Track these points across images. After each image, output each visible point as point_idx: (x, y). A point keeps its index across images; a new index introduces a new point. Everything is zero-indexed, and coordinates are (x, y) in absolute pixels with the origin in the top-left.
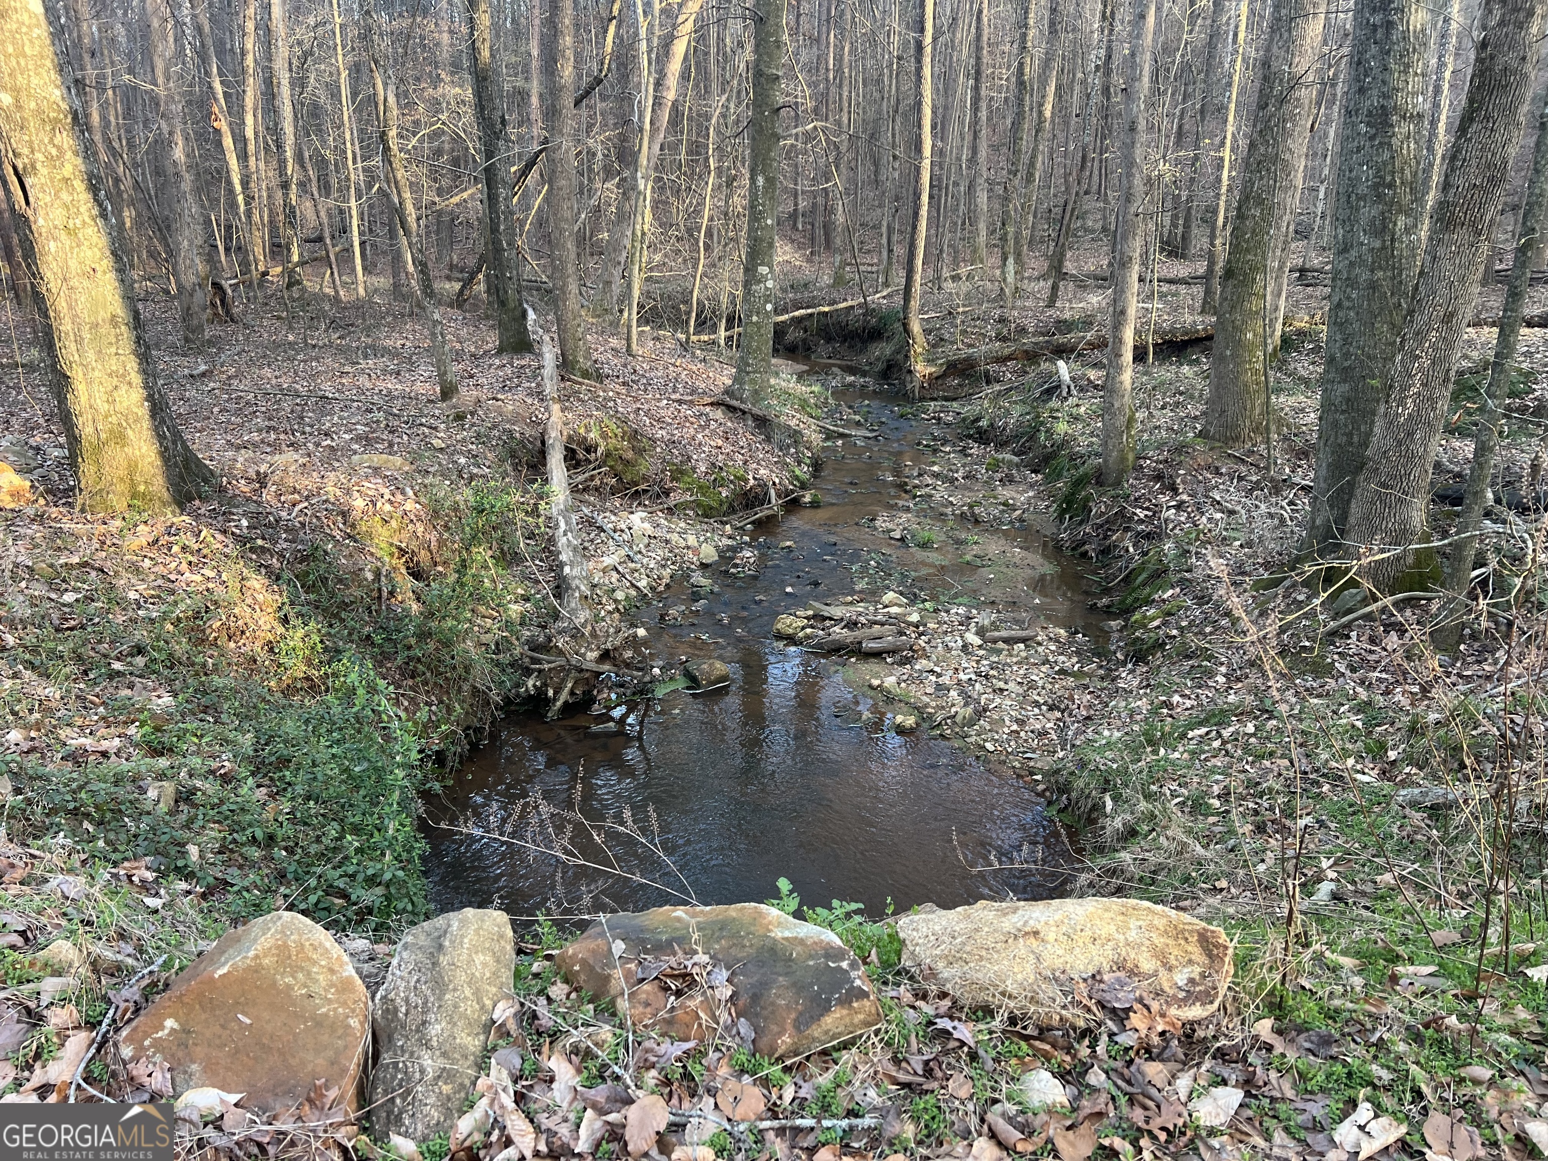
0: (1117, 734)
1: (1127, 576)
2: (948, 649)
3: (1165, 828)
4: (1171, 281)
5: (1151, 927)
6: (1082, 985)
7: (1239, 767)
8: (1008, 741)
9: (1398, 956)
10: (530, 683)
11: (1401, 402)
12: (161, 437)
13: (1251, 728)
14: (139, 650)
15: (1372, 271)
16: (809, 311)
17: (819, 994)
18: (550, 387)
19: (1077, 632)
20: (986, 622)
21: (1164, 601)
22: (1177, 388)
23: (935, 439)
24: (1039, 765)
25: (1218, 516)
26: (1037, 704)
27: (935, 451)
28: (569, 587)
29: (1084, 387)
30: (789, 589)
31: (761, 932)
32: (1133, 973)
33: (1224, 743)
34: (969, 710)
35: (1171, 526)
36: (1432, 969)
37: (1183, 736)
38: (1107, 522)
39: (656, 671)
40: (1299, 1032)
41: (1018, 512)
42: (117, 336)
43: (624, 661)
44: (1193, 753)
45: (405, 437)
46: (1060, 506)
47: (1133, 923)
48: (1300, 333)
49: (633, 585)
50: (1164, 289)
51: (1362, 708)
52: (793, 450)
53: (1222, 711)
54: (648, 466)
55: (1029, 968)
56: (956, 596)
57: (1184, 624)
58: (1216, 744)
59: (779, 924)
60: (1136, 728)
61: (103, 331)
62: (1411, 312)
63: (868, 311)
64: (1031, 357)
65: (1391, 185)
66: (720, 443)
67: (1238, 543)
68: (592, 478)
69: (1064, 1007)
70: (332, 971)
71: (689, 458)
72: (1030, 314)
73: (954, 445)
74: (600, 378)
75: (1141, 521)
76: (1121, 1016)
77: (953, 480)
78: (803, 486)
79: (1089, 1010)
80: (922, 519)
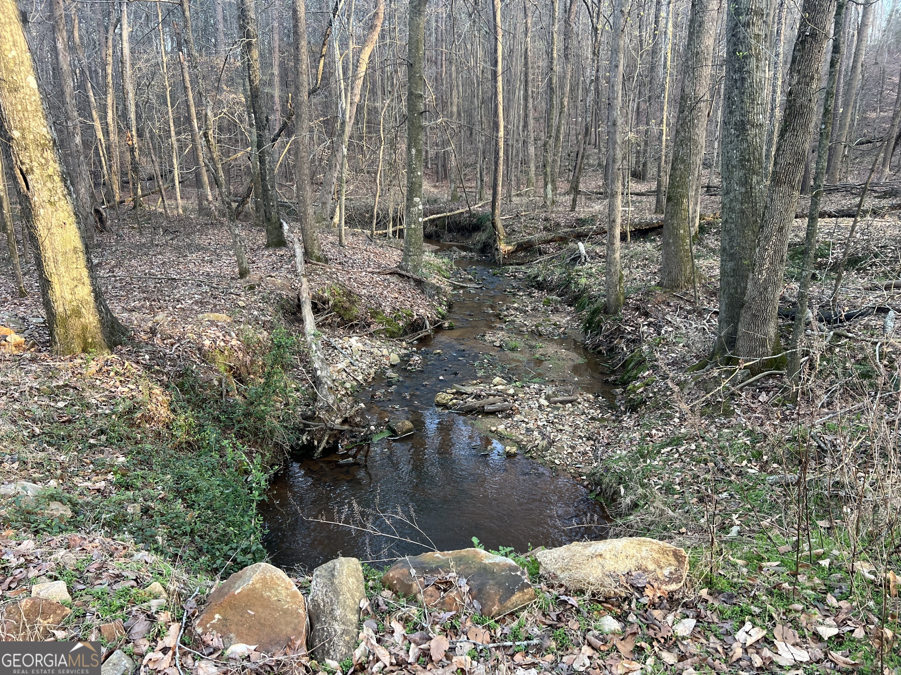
0: (624, 453)
1: (624, 364)
2: (531, 408)
3: (653, 502)
4: (637, 194)
5: (652, 550)
6: (623, 577)
7: (688, 467)
8: (567, 458)
9: (763, 558)
10: (304, 438)
11: (760, 272)
12: (100, 312)
13: (693, 447)
14: (102, 432)
15: (742, 204)
16: (439, 216)
17: (509, 587)
18: (301, 268)
19: (599, 396)
20: (550, 392)
21: (644, 377)
22: (644, 257)
23: (513, 288)
24: (584, 471)
25: (670, 329)
26: (580, 437)
27: (514, 295)
28: (321, 383)
29: (594, 256)
30: (441, 378)
31: (478, 561)
32: (645, 571)
33: (680, 455)
34: (545, 442)
35: (645, 336)
36: (778, 563)
37: (659, 452)
38: (611, 334)
39: (373, 428)
40: (719, 594)
41: (563, 329)
42: (77, 258)
43: (356, 423)
44: (664, 461)
45: (223, 301)
46: (585, 325)
47: (644, 548)
48: (709, 223)
49: (354, 379)
50: (634, 199)
51: (750, 433)
52: (436, 297)
53: (678, 438)
54: (358, 310)
55: (599, 571)
56: (533, 378)
57: (655, 390)
58: (676, 456)
59: (486, 557)
60: (634, 448)
61: (69, 256)
62: (762, 227)
63: (472, 215)
64: (563, 240)
65: (749, 160)
66: (397, 295)
67: (681, 345)
68: (327, 319)
69: (616, 588)
70: (287, 589)
71: (380, 305)
72: (562, 215)
73: (524, 291)
74: (326, 261)
75: (629, 333)
76: (641, 590)
77: (525, 312)
78: (444, 318)
79: (627, 588)
80: (510, 335)
